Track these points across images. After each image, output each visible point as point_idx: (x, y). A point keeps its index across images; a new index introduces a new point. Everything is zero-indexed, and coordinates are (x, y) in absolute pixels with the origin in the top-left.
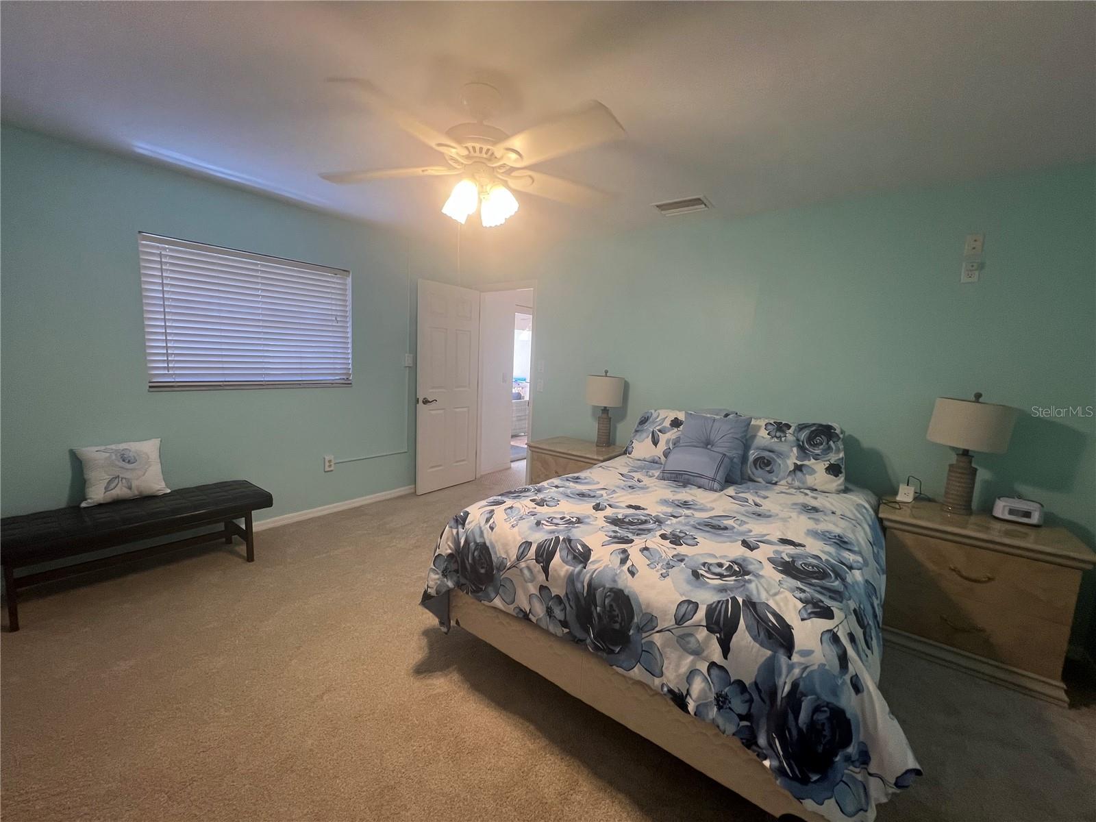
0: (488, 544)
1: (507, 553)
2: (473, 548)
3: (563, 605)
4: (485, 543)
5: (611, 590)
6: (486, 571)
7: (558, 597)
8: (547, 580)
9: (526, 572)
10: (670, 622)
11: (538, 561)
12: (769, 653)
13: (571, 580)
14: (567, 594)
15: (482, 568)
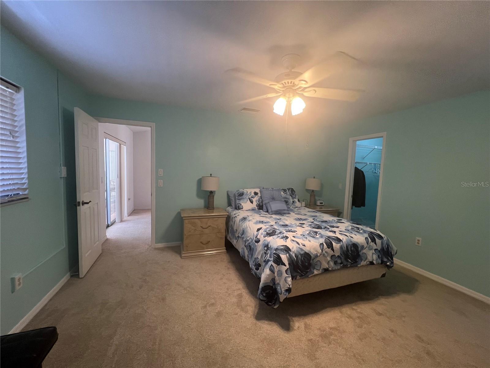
0: (307, 252)
1: (316, 251)
2: (300, 257)
3: (340, 258)
4: (306, 252)
5: (352, 244)
6: (308, 263)
7: (338, 256)
8: (334, 252)
9: (326, 254)
10: (366, 245)
11: (329, 248)
12: (381, 241)
13: (341, 247)
14: (341, 253)
15: (306, 263)
